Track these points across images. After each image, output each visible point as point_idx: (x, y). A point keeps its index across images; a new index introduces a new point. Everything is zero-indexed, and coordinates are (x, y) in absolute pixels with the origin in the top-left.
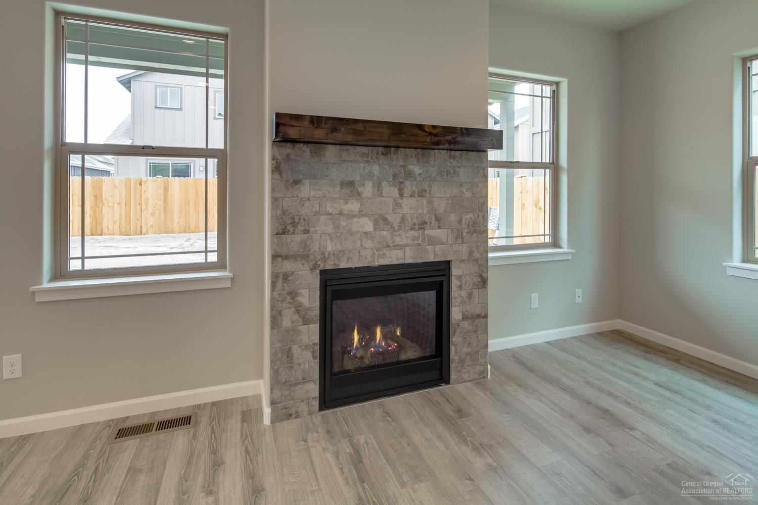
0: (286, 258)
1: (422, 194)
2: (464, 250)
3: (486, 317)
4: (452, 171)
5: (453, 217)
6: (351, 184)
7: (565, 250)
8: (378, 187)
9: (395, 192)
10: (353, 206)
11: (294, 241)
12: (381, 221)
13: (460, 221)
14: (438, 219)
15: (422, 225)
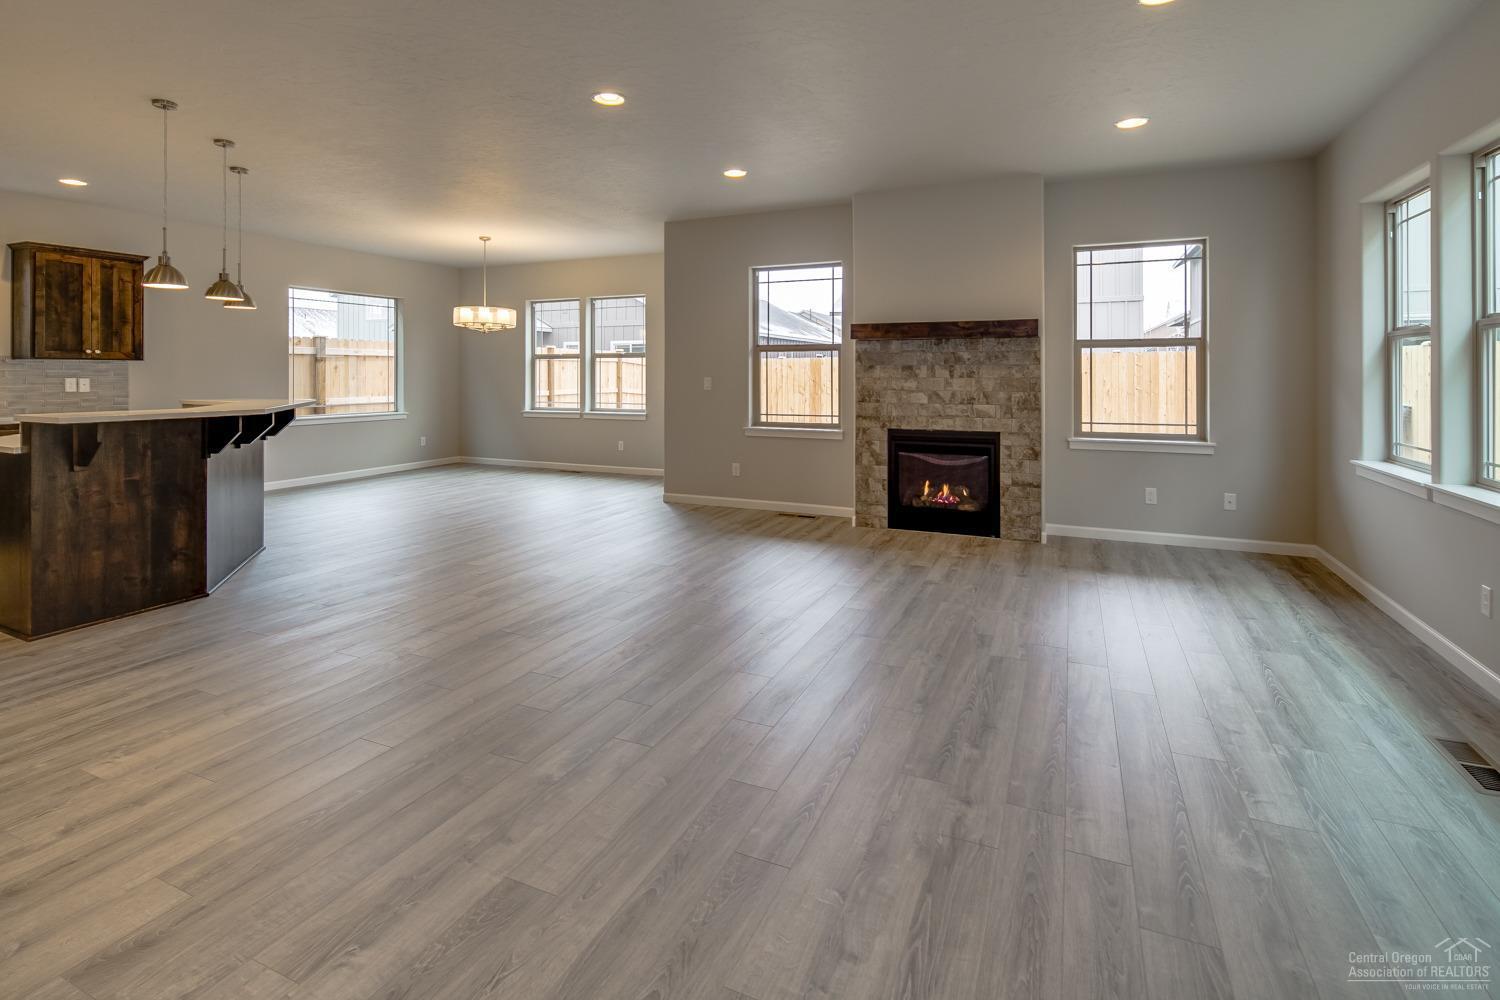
0: (865, 418)
1: (970, 375)
2: (1013, 424)
3: (1039, 486)
4: (1000, 356)
5: (1002, 395)
6: (910, 368)
7: (1209, 443)
8: (932, 369)
9: (946, 373)
10: (912, 384)
11: (870, 407)
12: (934, 396)
13: (1009, 399)
14: (985, 396)
15: (971, 401)
